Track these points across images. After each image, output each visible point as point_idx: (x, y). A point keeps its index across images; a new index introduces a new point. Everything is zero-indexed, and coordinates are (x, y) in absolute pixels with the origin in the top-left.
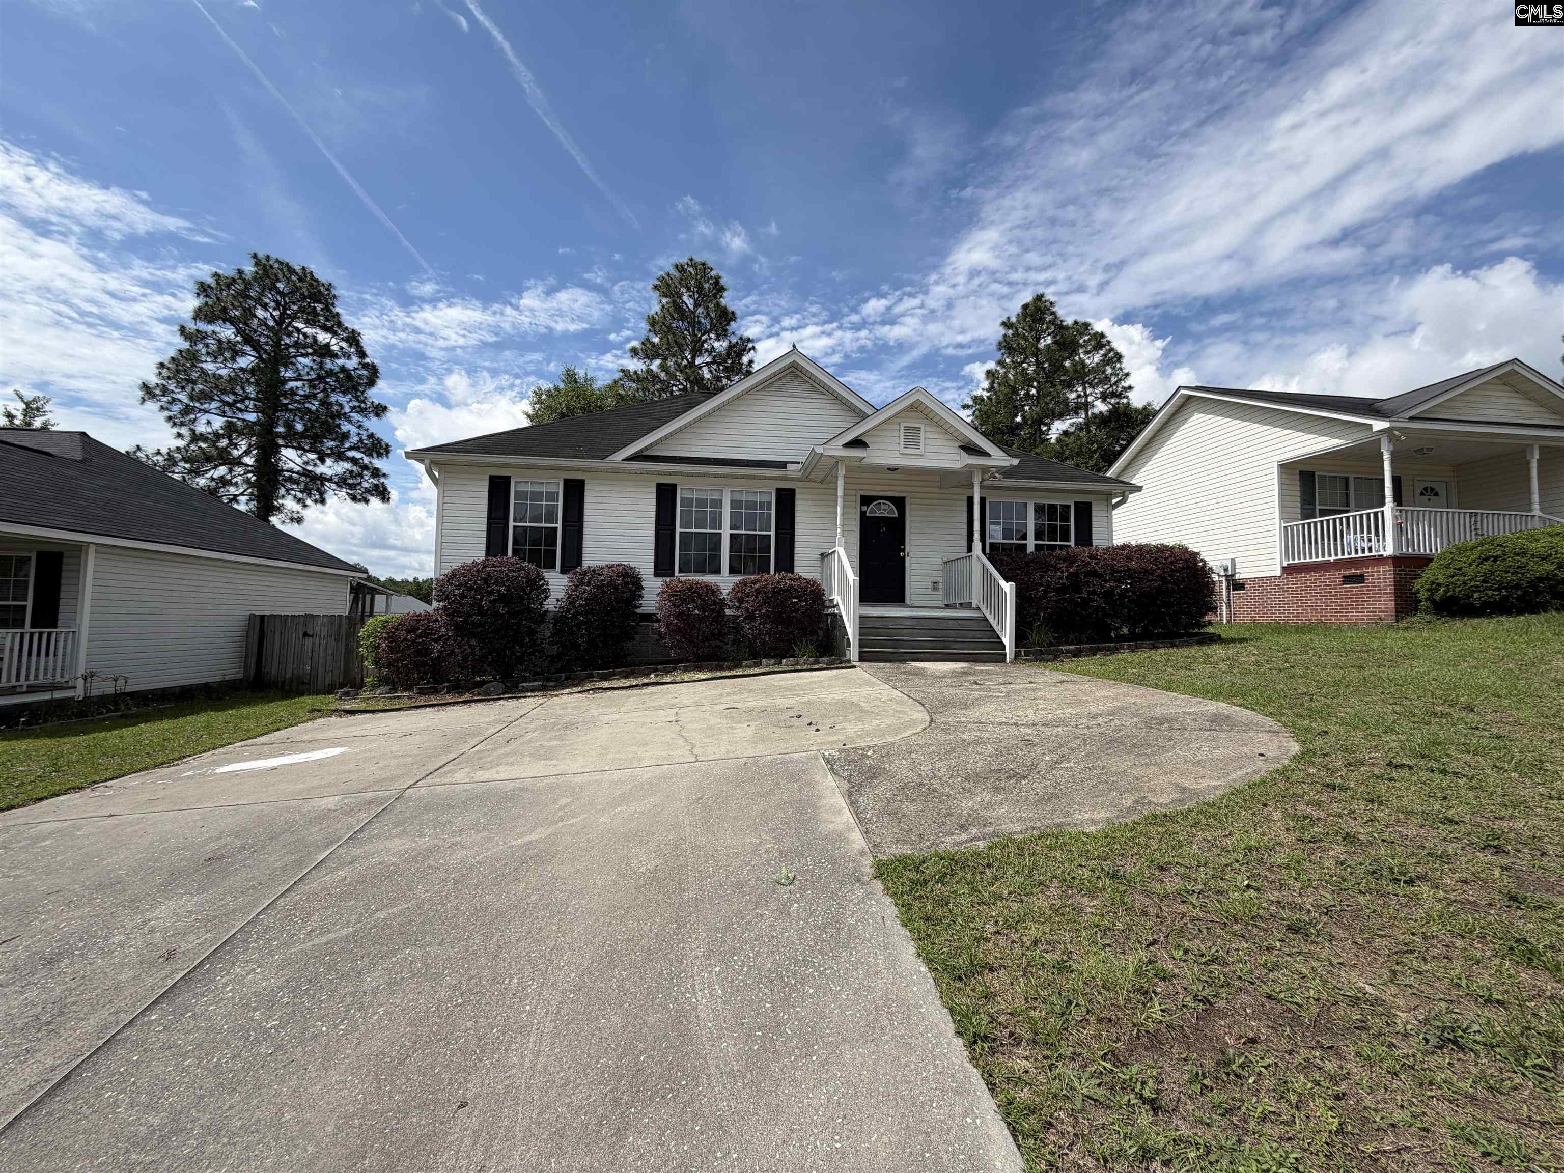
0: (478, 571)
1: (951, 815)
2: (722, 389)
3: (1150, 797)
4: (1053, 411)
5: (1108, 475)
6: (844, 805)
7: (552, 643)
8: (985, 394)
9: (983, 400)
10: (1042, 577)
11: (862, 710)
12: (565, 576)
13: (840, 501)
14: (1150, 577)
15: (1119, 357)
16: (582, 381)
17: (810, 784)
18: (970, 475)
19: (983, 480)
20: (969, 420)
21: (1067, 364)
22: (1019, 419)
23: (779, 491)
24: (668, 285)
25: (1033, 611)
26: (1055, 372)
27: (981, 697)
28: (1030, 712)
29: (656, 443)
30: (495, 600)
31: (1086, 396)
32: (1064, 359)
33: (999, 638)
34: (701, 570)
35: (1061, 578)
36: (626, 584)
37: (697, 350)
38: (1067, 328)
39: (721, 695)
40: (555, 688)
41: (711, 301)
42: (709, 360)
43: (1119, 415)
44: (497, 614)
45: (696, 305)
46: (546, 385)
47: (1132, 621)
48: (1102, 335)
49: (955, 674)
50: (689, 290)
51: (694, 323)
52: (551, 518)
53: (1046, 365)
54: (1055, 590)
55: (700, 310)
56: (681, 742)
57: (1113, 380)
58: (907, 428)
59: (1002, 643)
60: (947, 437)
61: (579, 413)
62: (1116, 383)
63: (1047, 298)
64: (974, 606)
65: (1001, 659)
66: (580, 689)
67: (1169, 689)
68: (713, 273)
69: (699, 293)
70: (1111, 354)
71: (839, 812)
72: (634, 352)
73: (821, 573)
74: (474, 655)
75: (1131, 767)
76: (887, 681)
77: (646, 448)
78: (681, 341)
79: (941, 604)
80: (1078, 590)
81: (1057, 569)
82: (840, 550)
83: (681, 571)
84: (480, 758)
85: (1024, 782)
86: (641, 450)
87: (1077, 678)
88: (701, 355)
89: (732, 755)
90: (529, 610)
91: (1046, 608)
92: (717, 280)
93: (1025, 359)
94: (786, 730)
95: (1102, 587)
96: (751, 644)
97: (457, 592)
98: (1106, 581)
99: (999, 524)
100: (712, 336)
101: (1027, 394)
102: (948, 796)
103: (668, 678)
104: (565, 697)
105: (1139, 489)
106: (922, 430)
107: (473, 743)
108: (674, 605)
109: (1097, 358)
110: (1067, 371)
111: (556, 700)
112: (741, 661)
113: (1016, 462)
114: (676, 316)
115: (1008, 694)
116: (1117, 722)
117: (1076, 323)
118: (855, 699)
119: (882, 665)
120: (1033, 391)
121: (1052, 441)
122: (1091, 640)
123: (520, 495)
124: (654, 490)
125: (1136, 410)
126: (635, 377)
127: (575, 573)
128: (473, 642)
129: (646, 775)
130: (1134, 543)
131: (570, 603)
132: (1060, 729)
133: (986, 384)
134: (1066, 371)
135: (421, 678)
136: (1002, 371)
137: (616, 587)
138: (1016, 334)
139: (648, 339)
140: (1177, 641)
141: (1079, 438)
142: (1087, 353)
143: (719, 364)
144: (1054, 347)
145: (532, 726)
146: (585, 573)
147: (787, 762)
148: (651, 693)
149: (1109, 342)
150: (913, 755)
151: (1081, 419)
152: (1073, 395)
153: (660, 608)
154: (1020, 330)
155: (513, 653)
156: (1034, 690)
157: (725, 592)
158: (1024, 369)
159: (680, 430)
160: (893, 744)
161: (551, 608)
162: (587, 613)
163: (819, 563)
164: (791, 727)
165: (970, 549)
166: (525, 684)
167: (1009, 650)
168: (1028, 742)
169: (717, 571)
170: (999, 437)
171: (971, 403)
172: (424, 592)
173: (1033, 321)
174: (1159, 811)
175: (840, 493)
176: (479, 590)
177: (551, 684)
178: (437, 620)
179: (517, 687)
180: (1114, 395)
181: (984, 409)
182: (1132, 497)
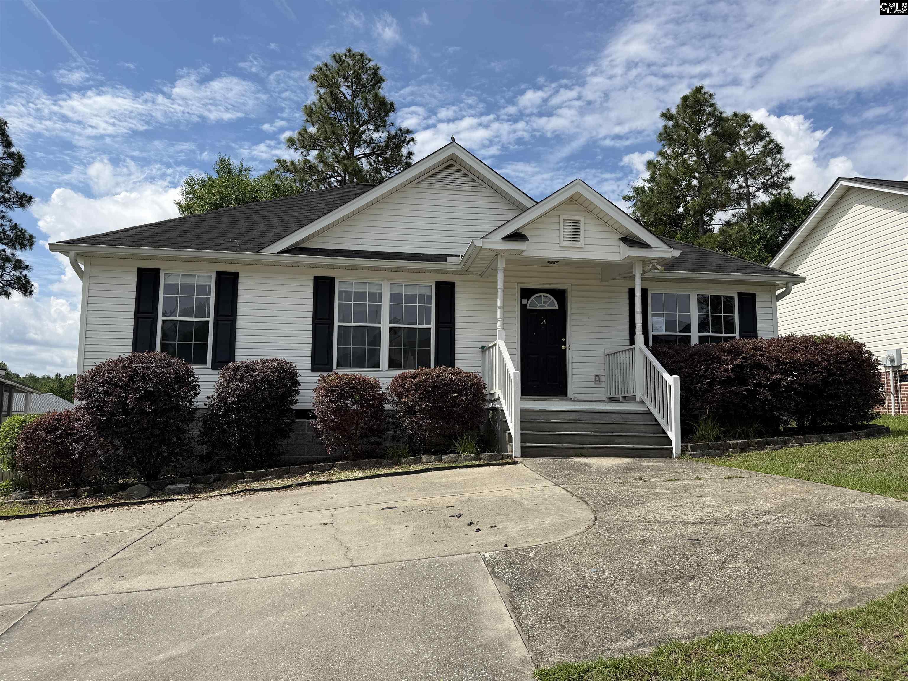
0: (124, 367)
1: (616, 620)
2: (381, 181)
3: (820, 597)
4: (715, 201)
5: (772, 266)
6: (505, 611)
7: (201, 443)
8: (647, 185)
9: (644, 191)
10: (707, 370)
11: (524, 508)
12: (216, 372)
13: (500, 294)
14: (816, 369)
15: (779, 148)
16: (238, 171)
17: (470, 588)
18: (631, 267)
19: (644, 272)
20: (630, 212)
21: (728, 155)
22: (681, 210)
23: (439, 284)
24: (326, 75)
25: (699, 404)
26: (716, 163)
27: (647, 495)
28: (697, 509)
29: (313, 236)
30: (141, 398)
31: (748, 186)
32: (725, 150)
33: (664, 432)
34: (359, 364)
35: (726, 371)
36: (283, 379)
37: (355, 141)
38: (726, 120)
39: (379, 494)
40: (204, 490)
41: (369, 92)
42: (367, 151)
43: (781, 205)
44: (143, 412)
45: (354, 96)
46: (199, 175)
47: (800, 415)
48: (762, 127)
49: (619, 469)
50: (347, 80)
51: (352, 114)
52: (202, 310)
53: (707, 156)
54: (720, 383)
55: (358, 101)
56: (335, 545)
57: (774, 170)
58: (566, 221)
59: (668, 437)
60: (607, 229)
61: (234, 205)
62: (776, 174)
63: (706, 89)
64: (638, 399)
65: (667, 454)
66: (229, 491)
67: (838, 484)
68: (371, 64)
69: (357, 84)
70: (771, 146)
71: (500, 618)
72: (291, 142)
73: (482, 366)
74: (118, 456)
75: (800, 567)
76: (549, 477)
77: (303, 241)
78: (339, 132)
79: (603, 398)
80: (743, 382)
81: (721, 362)
82: (501, 344)
83: (339, 365)
84: (121, 567)
85: (691, 584)
86: (298, 243)
87: (745, 473)
88: (359, 146)
89: (389, 559)
90: (177, 408)
91: (711, 403)
92: (375, 71)
93: (686, 150)
94: (446, 530)
95: (768, 380)
96: (411, 439)
97: (101, 390)
98: (772, 374)
99: (661, 315)
100: (371, 127)
101: (689, 185)
102: (613, 599)
103: (324, 478)
104: (213, 500)
105: (803, 280)
106: (582, 224)
107: (113, 550)
108: (331, 401)
109: (757, 149)
110: (728, 162)
111: (203, 503)
112: (400, 457)
113: (677, 253)
114: (333, 106)
115: (675, 492)
116: (785, 519)
117: (735, 114)
118: (517, 497)
119: (545, 460)
120: (695, 182)
121: (716, 231)
122: (760, 434)
123: (169, 288)
124: (311, 283)
125: (798, 201)
126: (293, 168)
127: (227, 369)
128: (117, 442)
129: (298, 582)
130: (798, 334)
131: (221, 400)
132: (727, 527)
133: (647, 175)
134: (726, 162)
135: (59, 481)
136: (663, 162)
137: (270, 383)
138: (677, 126)
139: (305, 130)
140: (845, 434)
141: (742, 229)
142: (747, 144)
143: (378, 155)
144: (714, 138)
145: (177, 531)
146: (238, 369)
147: (446, 566)
148: (307, 494)
149: (768, 134)
150: (577, 557)
151: (743, 209)
152: (734, 186)
153: (317, 404)
154: (681, 122)
155: (159, 454)
156: (701, 486)
157: (384, 387)
158: (685, 160)
159: (338, 223)
160: (556, 544)
161: (201, 405)
162: (238, 410)
163: (479, 357)
164: (450, 527)
165: (632, 342)
166: (171, 487)
167: (675, 444)
168: (695, 541)
169: (377, 365)
170: (661, 227)
171: (632, 194)
172: (66, 388)
173: (694, 113)
174: (829, 611)
175: (500, 285)
176: (124, 387)
177: (200, 486)
178: (78, 420)
179: (163, 489)
180: (775, 185)
181: (646, 200)
182: (796, 289)
